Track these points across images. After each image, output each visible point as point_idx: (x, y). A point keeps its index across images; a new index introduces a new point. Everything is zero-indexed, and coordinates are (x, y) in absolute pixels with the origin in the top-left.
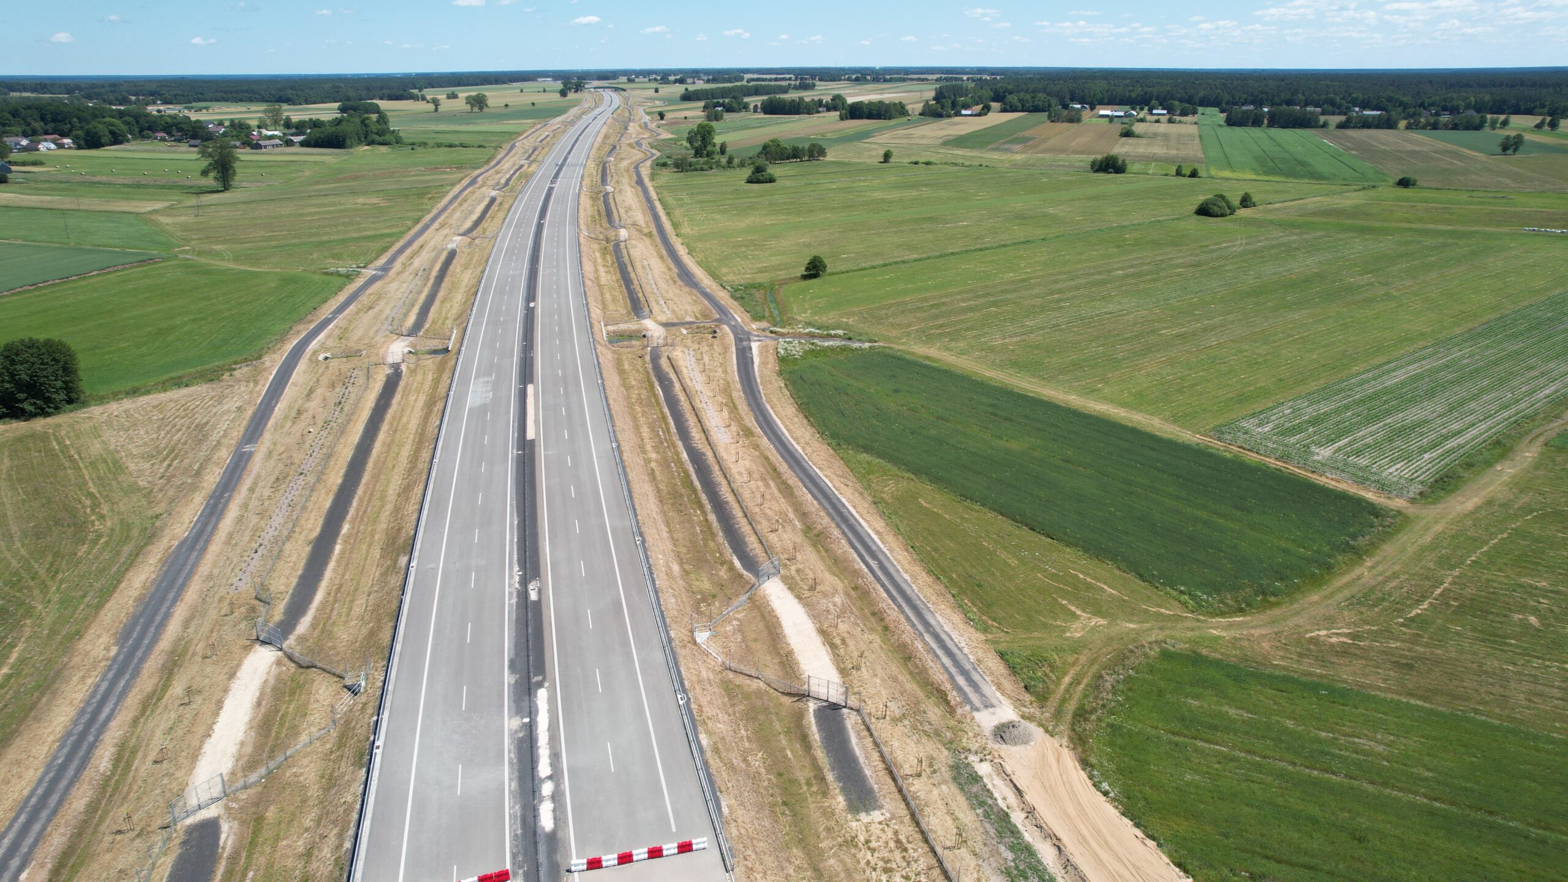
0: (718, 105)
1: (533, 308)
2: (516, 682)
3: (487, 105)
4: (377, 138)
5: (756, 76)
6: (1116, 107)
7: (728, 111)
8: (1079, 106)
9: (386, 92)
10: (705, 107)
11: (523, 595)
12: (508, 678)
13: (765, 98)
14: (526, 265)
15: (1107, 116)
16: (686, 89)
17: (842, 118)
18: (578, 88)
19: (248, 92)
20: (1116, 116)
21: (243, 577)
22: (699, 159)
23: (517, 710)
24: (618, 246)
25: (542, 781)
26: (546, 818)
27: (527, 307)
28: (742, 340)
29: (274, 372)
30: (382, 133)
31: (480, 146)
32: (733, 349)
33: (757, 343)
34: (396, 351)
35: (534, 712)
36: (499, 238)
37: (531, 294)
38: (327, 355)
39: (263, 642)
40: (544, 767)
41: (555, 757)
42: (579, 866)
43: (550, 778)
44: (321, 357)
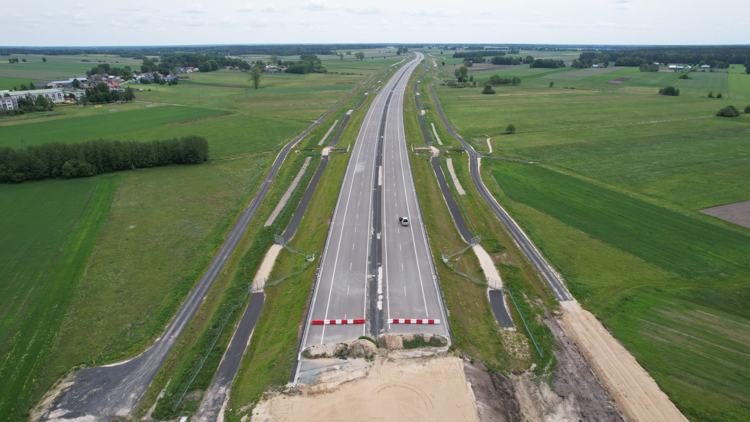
0: (471, 60)
1: (383, 138)
2: (371, 263)
3: (364, 58)
4: (317, 70)
5: (490, 47)
6: (680, 64)
7: (475, 62)
8: (658, 63)
9: (320, 51)
10: (464, 60)
11: (374, 237)
12: (367, 262)
13: (494, 57)
14: (380, 122)
15: (674, 68)
16: (456, 52)
17: (531, 67)
18: (405, 51)
19: (263, 50)
20: (679, 69)
21: (269, 223)
22: (460, 83)
23: (371, 272)
24: (420, 117)
25: (379, 295)
26: (379, 306)
27: (380, 138)
28: (473, 157)
29: (278, 155)
30: (319, 68)
31: (361, 75)
32: (469, 160)
33: (480, 158)
34: (326, 151)
35: (377, 274)
36: (369, 111)
37: (382, 133)
38: (299, 151)
39: (277, 244)
40: (380, 291)
41: (384, 288)
42: (390, 321)
43: (382, 294)
44: (296, 152)
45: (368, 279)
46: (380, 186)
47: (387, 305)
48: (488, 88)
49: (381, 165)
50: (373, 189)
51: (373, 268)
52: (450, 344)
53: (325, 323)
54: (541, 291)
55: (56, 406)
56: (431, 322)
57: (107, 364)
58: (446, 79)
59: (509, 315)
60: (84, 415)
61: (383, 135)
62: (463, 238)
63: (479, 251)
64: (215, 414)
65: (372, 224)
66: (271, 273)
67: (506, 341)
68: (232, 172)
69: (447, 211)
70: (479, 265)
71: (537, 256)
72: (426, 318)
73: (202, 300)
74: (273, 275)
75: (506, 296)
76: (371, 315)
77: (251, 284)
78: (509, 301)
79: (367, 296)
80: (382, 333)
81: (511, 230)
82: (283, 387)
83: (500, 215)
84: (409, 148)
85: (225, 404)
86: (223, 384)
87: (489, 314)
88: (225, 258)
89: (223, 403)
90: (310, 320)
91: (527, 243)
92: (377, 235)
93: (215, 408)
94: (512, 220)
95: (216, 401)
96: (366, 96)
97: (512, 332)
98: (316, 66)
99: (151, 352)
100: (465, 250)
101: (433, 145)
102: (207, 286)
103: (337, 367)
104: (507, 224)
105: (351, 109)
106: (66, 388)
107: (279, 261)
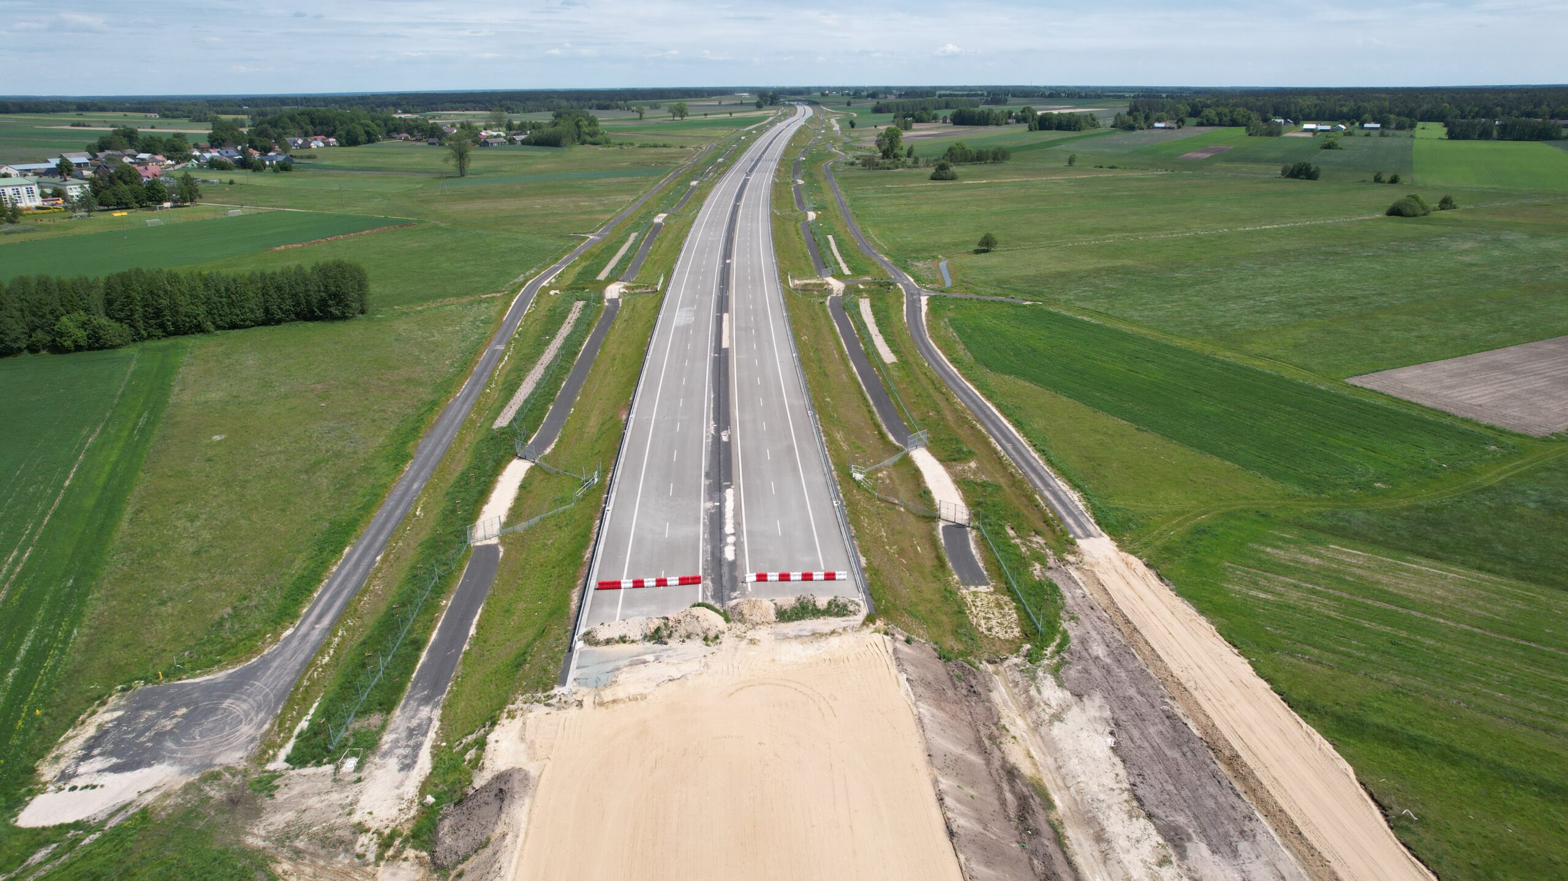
0: (908, 116)
1: (729, 264)
2: (710, 483)
3: (687, 114)
4: (589, 139)
5: (948, 92)
6: (1323, 122)
7: (917, 121)
8: (1281, 121)
10: (895, 118)
11: (717, 438)
12: (704, 482)
13: (955, 111)
14: (724, 233)
15: (1311, 130)
16: (878, 103)
17: (1031, 129)
18: (774, 100)
19: (473, 102)
20: (1321, 130)
21: (503, 421)
22: (886, 160)
23: (711, 498)
24: (807, 224)
25: (728, 535)
26: (729, 554)
27: (724, 263)
28: (912, 294)
29: (515, 300)
30: (593, 134)
31: (681, 147)
32: (905, 301)
33: (926, 297)
34: (614, 291)
35: (722, 500)
36: (699, 215)
37: (727, 254)
38: (557, 292)
39: (520, 458)
40: (729, 528)
41: (737, 524)
42: (751, 577)
43: (733, 534)
44: (552, 293)
45: (706, 510)
46: (727, 350)
47: (743, 551)
48: (942, 167)
49: (727, 311)
50: (712, 354)
51: (717, 490)
52: (864, 611)
53: (623, 586)
54: (1042, 524)
55: (91, 752)
56: (830, 577)
57: (188, 678)
58: (859, 153)
59: (981, 565)
60: (150, 765)
61: (730, 258)
62: (891, 438)
63: (923, 459)
64: (414, 751)
65: (712, 416)
66: (510, 509)
67: (973, 608)
68: (420, 332)
69: (861, 393)
70: (924, 482)
71: (1035, 464)
72: (819, 570)
73: (373, 562)
74: (516, 513)
75: (974, 533)
76: (713, 570)
77: (471, 528)
78: (982, 542)
79: (704, 539)
80: (735, 598)
81: (986, 421)
82: (546, 694)
83: (964, 397)
84: (784, 281)
85: (432, 735)
86: (426, 701)
87: (942, 565)
88: (415, 486)
89: (426, 732)
90: (593, 583)
91: (1016, 443)
92: (723, 434)
93: (411, 743)
94: (989, 405)
95: (414, 730)
96: (694, 188)
97: (986, 593)
98: (587, 130)
99: (274, 656)
100: (896, 458)
101: (833, 276)
102: (382, 538)
103: (650, 658)
104: (978, 412)
105: (663, 212)
106: (107, 722)
107: (525, 487)
